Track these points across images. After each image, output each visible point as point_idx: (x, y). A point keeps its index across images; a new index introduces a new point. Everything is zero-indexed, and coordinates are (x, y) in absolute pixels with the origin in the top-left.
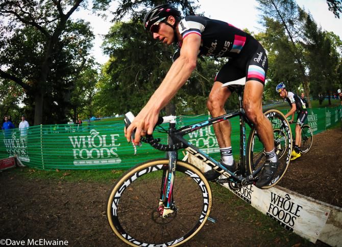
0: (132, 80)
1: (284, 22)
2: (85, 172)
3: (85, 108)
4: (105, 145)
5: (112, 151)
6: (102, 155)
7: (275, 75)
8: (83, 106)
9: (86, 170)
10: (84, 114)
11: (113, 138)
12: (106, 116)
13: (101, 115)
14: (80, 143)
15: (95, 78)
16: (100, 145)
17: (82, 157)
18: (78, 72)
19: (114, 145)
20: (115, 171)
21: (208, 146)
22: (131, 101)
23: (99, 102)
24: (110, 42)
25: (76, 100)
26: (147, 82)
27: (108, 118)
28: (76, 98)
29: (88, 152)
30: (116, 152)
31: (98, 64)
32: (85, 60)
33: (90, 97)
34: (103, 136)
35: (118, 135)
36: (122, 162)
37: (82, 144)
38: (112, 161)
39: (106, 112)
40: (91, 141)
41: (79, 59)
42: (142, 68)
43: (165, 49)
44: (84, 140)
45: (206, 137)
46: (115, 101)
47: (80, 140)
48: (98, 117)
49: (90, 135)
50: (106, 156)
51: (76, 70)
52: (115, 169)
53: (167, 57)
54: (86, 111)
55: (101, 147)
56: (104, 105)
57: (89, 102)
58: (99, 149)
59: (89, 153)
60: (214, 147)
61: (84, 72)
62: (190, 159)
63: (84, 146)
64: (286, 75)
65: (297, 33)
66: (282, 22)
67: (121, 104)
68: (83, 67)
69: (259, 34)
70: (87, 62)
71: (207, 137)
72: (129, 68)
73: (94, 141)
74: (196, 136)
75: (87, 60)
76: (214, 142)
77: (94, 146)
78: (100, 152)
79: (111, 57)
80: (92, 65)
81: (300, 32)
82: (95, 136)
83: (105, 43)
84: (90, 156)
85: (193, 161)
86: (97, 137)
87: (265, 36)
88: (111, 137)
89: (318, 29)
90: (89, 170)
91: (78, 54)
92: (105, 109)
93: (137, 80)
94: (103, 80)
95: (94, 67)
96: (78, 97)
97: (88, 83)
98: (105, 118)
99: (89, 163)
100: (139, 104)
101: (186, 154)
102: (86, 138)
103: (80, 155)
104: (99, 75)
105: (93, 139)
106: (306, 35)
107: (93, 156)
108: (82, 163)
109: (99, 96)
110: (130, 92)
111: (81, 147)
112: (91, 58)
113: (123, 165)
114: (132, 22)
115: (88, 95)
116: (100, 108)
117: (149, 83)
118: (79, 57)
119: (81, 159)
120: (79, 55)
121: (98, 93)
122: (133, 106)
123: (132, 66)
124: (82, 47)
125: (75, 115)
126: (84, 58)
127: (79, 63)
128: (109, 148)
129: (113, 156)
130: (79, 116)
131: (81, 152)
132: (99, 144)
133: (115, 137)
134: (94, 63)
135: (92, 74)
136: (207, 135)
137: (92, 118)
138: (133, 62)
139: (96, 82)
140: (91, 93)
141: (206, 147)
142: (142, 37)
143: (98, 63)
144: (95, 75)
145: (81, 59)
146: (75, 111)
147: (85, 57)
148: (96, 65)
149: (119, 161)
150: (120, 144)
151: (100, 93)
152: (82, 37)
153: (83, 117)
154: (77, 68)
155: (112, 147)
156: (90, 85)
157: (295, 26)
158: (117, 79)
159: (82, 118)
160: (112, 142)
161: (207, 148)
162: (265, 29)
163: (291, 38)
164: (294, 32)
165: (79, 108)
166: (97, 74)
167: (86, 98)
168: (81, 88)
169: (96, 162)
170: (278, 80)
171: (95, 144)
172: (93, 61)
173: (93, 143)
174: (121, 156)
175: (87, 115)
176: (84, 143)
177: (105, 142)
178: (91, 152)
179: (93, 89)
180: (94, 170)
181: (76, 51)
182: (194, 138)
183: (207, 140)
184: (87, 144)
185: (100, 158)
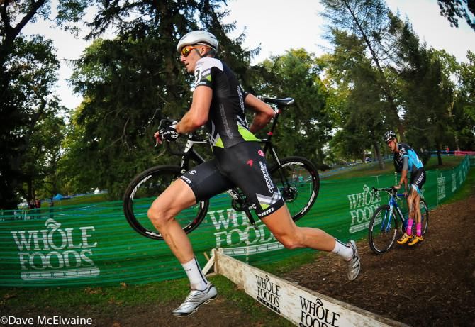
0: (118, 132)
1: (365, 37)
2: (39, 292)
3: (45, 180)
4: (71, 245)
5: (83, 255)
6: (67, 262)
7: (349, 121)
8: (43, 176)
9: (42, 289)
10: (44, 190)
11: (84, 233)
12: (79, 192)
13: (71, 191)
14: (29, 242)
15: (61, 131)
16: (63, 246)
17: (34, 267)
18: (34, 122)
19: (86, 244)
20: (89, 289)
21: (248, 242)
22: (116, 168)
23: (66, 170)
24: (83, 73)
25: (31, 168)
26: (142, 136)
27: (82, 195)
28: (31, 163)
29: (43, 257)
30: (90, 257)
31: (66, 109)
32: (44, 103)
33: (53, 162)
34: (66, 229)
35: (92, 227)
36: (100, 274)
37: (32, 245)
38: (85, 273)
39: (78, 185)
40: (47, 238)
41: (36, 102)
42: (134, 113)
43: (171, 82)
44: (35, 236)
45: (243, 228)
46: (91, 168)
47: (30, 237)
48: (67, 194)
49: (45, 228)
50: (73, 264)
51: (30, 119)
52: (90, 285)
53: (174, 95)
54: (47, 186)
55: (66, 249)
56: (74, 175)
57: (51, 171)
58: (61, 252)
59: (46, 260)
60: (258, 243)
61: (43, 123)
62: (218, 266)
63: (37, 247)
64: (367, 121)
65: (386, 52)
66: (361, 35)
67: (100, 173)
68: (41, 114)
69: (323, 57)
70: (47, 106)
71: (245, 227)
72: (113, 114)
73: (53, 238)
74: (226, 227)
75: (48, 102)
76: (258, 236)
77: (53, 246)
78: (64, 258)
79: (84, 96)
80: (55, 111)
81: (391, 52)
82: (54, 230)
83: (76, 75)
84: (47, 265)
85: (223, 268)
86: (56, 232)
87: (332, 59)
88: (80, 231)
89: (420, 47)
90: (46, 288)
91: (32, 93)
92: (77, 182)
93: (126, 134)
94: (73, 135)
95: (60, 114)
96: (34, 162)
97: (49, 139)
98: (78, 196)
99: (46, 275)
100: (129, 173)
101: (210, 257)
102: (40, 234)
103: (31, 263)
104: (67, 127)
105: (50, 236)
106: (400, 56)
107: (51, 264)
108: (35, 276)
109: (67, 161)
110: (114, 153)
111: (32, 250)
112: (54, 100)
113: (103, 278)
114: (119, 38)
115: (50, 159)
116: (69, 180)
117: (145, 138)
118: (35, 98)
119: (33, 269)
120: (35, 94)
121: (65, 155)
122: (121, 176)
123: (119, 110)
124: (39, 82)
125: (30, 192)
126: (42, 100)
127: (35, 107)
128: (79, 251)
129: (85, 265)
130: (36, 192)
131: (32, 258)
132: (61, 243)
133: (88, 231)
134: (58, 108)
135: (56, 125)
136: (244, 223)
137: (57, 196)
138: (120, 103)
139: (63, 137)
140: (55, 156)
141: (243, 244)
142: (135, 62)
143: (66, 107)
144: (62, 126)
145: (38, 100)
146: (30, 185)
147: (44, 98)
148: (63, 111)
149: (96, 272)
150: (96, 243)
151: (68, 155)
152: (40, 65)
153: (44, 194)
154: (31, 116)
155: (82, 249)
156: (53, 144)
157: (383, 41)
158: (94, 133)
159: (42, 196)
160: (83, 239)
161: (245, 245)
162: (334, 49)
163: (377, 60)
164: (381, 52)
165: (36, 181)
166: (64, 125)
167: (47, 165)
168: (39, 148)
169: (58, 275)
170: (354, 129)
171: (55, 243)
172: (57, 104)
173: (51, 241)
174: (99, 263)
175: (50, 192)
176: (36, 242)
177: (70, 240)
178: (48, 257)
179: (58, 149)
180: (55, 287)
181: (29, 88)
182: (222, 228)
183: (245, 233)
184: (41, 244)
185: (65, 267)
